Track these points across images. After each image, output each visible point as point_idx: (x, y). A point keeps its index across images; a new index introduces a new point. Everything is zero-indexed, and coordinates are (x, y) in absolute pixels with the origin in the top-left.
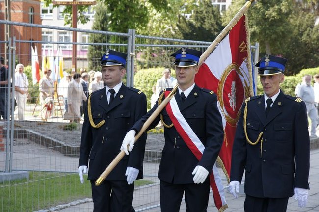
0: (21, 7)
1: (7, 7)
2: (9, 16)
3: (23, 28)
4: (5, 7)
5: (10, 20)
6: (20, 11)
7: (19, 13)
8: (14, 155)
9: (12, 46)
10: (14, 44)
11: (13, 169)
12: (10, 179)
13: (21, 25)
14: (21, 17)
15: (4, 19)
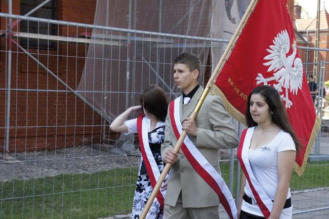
0: (326, 39)
1: (317, 39)
2: (318, 45)
3: (327, 53)
4: (316, 39)
5: (318, 47)
6: (325, 42)
7: (324, 43)
8: (321, 144)
9: (323, 66)
10: (324, 65)
11: (320, 153)
12: (318, 160)
13: (325, 51)
14: (326, 46)
15: (314, 47)
